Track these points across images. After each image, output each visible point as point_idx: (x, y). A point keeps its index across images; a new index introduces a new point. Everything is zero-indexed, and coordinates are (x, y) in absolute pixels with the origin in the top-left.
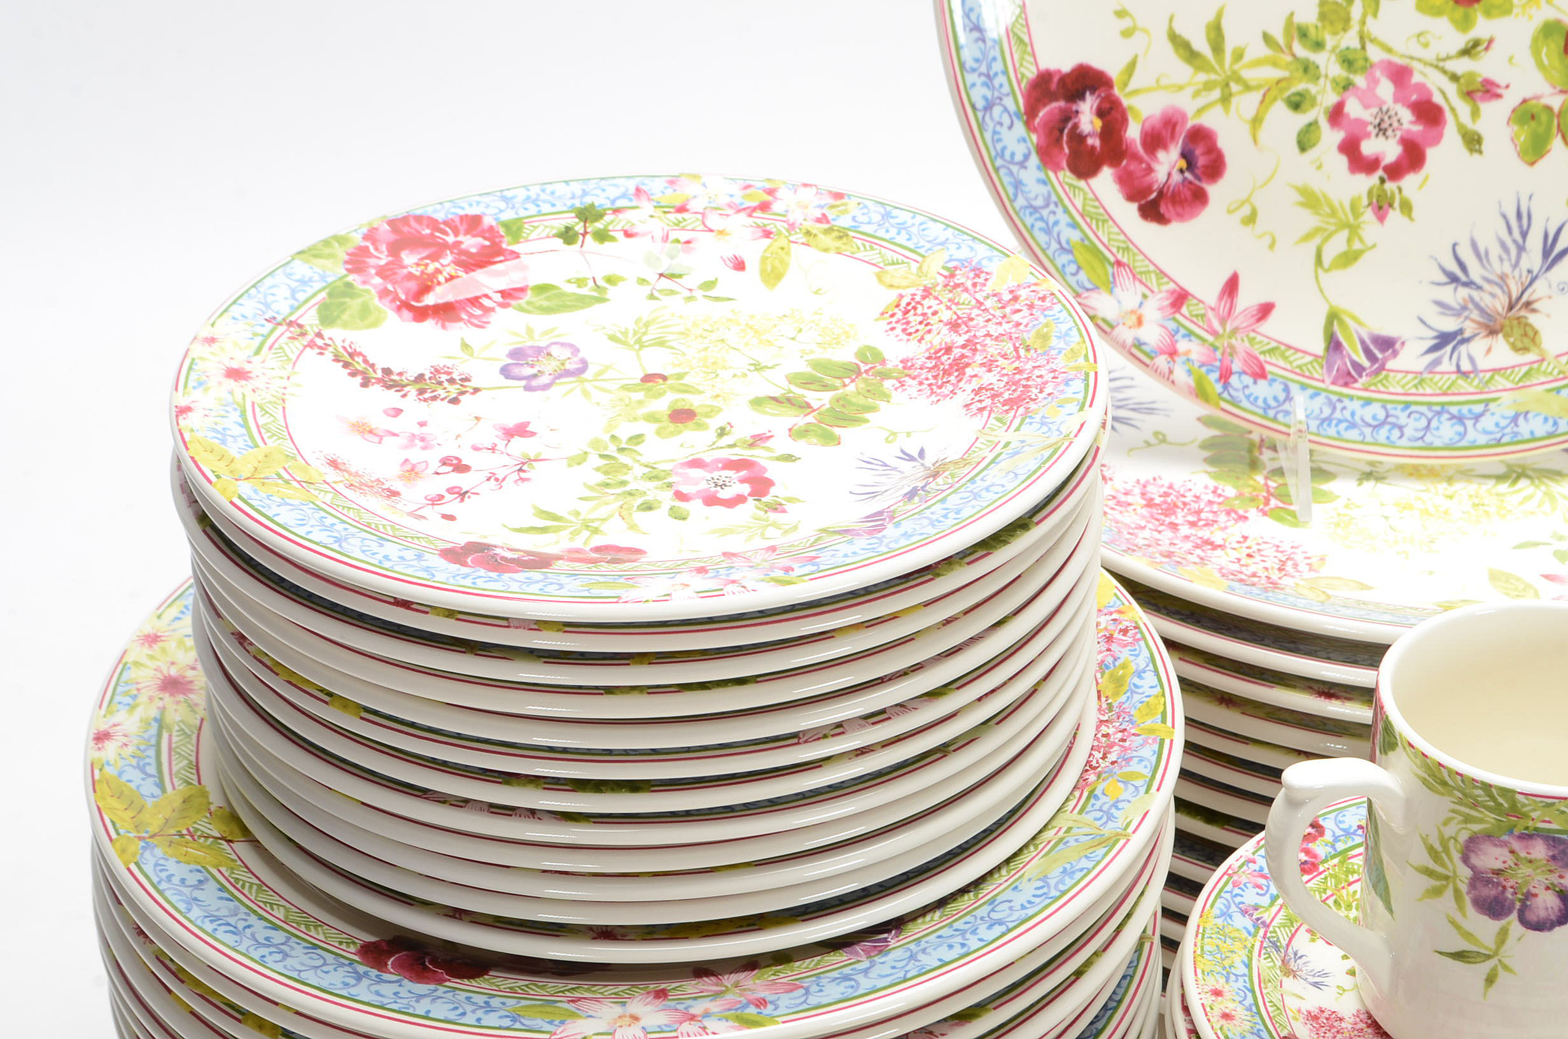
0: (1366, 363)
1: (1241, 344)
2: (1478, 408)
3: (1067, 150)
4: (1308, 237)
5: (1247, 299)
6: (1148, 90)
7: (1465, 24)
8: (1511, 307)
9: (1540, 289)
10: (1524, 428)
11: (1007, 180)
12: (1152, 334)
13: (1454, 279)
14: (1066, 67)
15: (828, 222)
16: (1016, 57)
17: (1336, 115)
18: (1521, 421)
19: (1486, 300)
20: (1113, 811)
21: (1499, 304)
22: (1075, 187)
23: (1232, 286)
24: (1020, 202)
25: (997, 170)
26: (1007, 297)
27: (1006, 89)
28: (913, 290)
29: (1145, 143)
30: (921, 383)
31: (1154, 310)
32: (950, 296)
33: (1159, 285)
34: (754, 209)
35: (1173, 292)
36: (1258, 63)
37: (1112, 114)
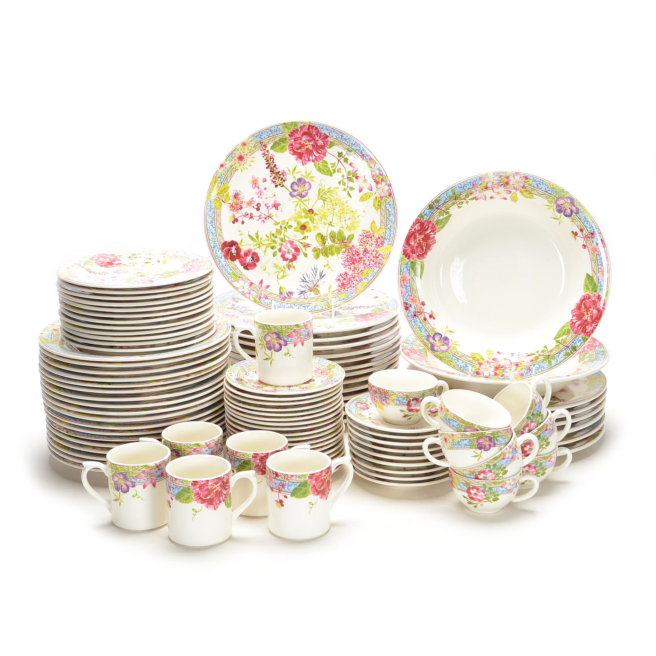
0: (287, 296)
1: (263, 293)
2: (308, 305)
3: (230, 256)
4: (275, 273)
5: (264, 284)
6: (245, 245)
7: (303, 233)
8: (314, 286)
9: (319, 283)
10: (317, 308)
11: (218, 261)
12: (246, 290)
13: (303, 281)
14: (229, 241)
15: (175, 255)
16: (220, 238)
17: (280, 250)
18: (316, 307)
19: (310, 285)
21: (312, 286)
22: (231, 263)
23: (261, 282)
24: (220, 265)
25: (216, 259)
27: (218, 244)
29: (244, 255)
31: (246, 286)
33: (247, 281)
35: (250, 283)
36: (265, 240)
37: (238, 250)
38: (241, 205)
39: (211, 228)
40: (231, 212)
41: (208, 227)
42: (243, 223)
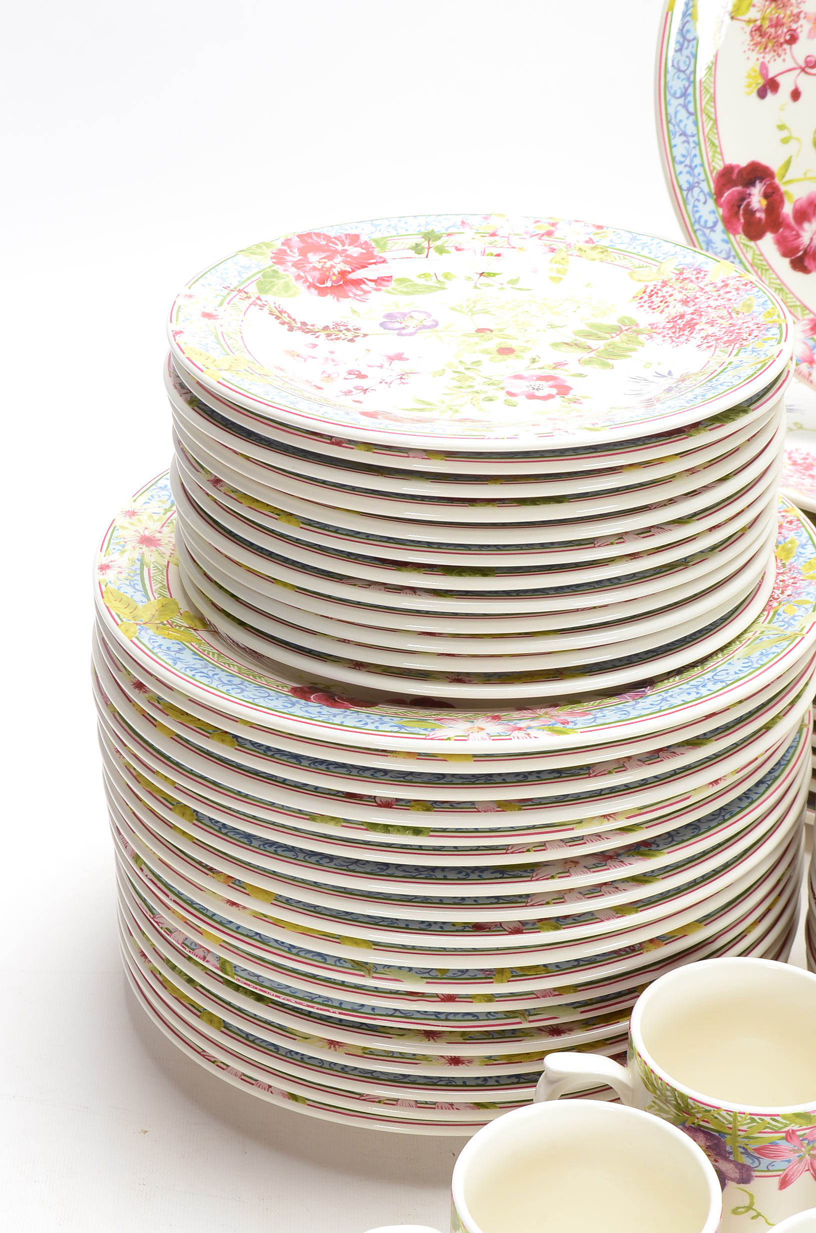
3: (742, 220)
6: (798, 180)
11: (701, 239)
14: (743, 163)
15: (593, 243)
16: (710, 155)
20: (792, 621)
22: (747, 246)
25: (695, 231)
26: (720, 284)
27: (702, 177)
28: (655, 283)
29: (795, 217)
30: (664, 336)
31: (799, 332)
32: (681, 285)
33: (803, 315)
34: (543, 235)
35: (812, 320)
37: (774, 196)
38: (794, 26)
39: (683, 114)
40: (754, 55)
41: (671, 110)
42: (796, 95)
